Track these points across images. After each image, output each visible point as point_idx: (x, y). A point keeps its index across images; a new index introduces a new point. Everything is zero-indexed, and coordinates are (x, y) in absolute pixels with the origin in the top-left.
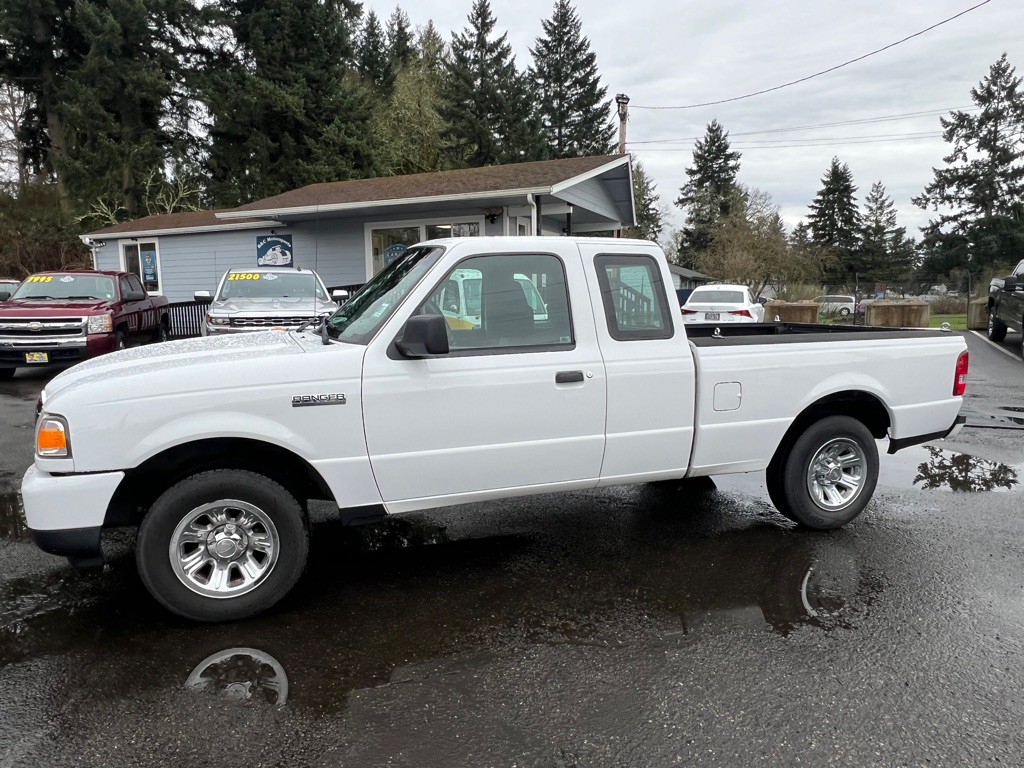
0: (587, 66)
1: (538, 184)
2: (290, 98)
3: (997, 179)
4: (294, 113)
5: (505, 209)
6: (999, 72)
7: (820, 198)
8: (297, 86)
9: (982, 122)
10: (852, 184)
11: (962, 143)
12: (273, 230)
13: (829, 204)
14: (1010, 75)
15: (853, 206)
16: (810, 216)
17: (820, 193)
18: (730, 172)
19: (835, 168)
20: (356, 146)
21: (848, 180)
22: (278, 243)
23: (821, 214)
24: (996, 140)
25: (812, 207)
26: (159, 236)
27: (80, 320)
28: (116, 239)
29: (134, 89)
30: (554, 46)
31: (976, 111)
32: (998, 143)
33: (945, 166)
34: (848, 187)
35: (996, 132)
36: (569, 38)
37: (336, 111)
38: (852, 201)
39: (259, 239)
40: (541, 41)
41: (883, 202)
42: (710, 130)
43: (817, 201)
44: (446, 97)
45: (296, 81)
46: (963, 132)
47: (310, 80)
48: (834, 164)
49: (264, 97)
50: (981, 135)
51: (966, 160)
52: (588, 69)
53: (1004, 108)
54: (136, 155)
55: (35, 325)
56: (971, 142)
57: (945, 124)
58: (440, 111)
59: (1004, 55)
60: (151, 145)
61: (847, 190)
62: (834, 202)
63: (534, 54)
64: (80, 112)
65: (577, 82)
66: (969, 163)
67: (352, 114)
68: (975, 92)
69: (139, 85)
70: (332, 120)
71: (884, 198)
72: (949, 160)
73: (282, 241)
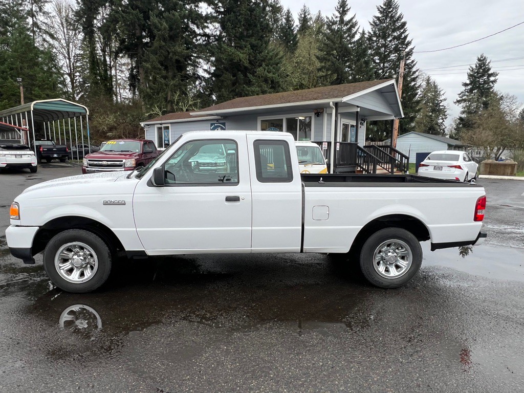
0: (401, 29)
1: (336, 97)
2: (241, 55)
4: (244, 62)
5: (325, 109)
8: (246, 49)
12: (217, 120)
18: (491, 84)
20: (272, 77)
22: (220, 126)
26: (171, 123)
27: (122, 161)
28: (154, 124)
29: (173, 55)
30: (383, 19)
36: (392, 14)
37: (264, 61)
39: (212, 125)
40: (376, 17)
42: (479, 60)
44: (321, 50)
45: (245, 47)
47: (253, 46)
49: (230, 55)
52: (402, 31)
54: (171, 85)
55: (105, 163)
58: (318, 58)
60: (179, 81)
63: (371, 24)
64: (150, 67)
65: (395, 38)
67: (271, 62)
69: (175, 53)
70: (261, 65)
73: (221, 125)
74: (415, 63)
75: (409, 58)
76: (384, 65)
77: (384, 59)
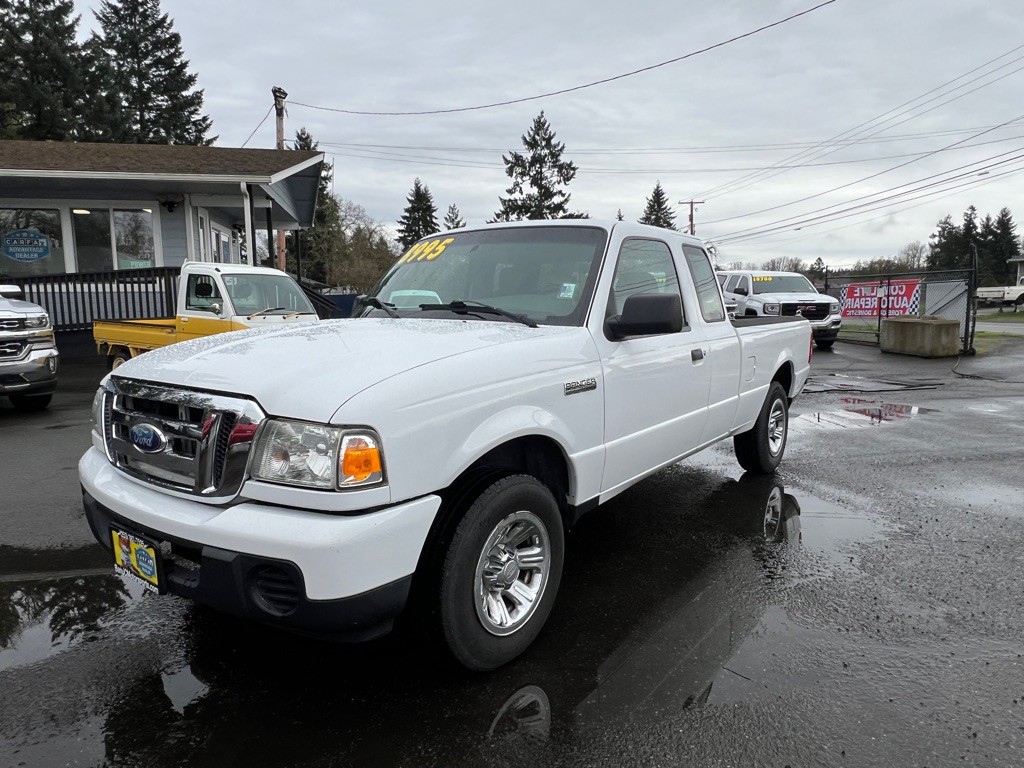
0: (172, 47)
3: (545, 211)
5: (186, 196)
6: (540, 125)
7: (407, 215)
9: (532, 164)
10: (433, 205)
11: (519, 180)
13: (415, 221)
14: (547, 130)
15: (436, 224)
16: (400, 231)
17: (407, 210)
18: (324, 183)
19: (418, 189)
21: (429, 201)
23: (409, 229)
24: (542, 179)
25: (402, 223)
30: (129, 15)
31: (527, 155)
32: (543, 182)
33: (507, 197)
34: (430, 206)
35: (541, 173)
36: (146, 10)
38: (434, 220)
40: (110, 5)
41: (458, 223)
42: (299, 137)
43: (405, 218)
46: (519, 170)
48: (416, 185)
50: (532, 174)
51: (522, 193)
52: (172, 51)
53: (546, 155)
56: (524, 178)
57: (507, 162)
59: (542, 113)
61: (429, 210)
62: (419, 219)
63: (99, 18)
65: (157, 62)
66: (524, 196)
68: (524, 139)
71: (458, 219)
72: (510, 192)
74: (208, 122)
75: (197, 110)
76: (142, 116)
77: (141, 99)
